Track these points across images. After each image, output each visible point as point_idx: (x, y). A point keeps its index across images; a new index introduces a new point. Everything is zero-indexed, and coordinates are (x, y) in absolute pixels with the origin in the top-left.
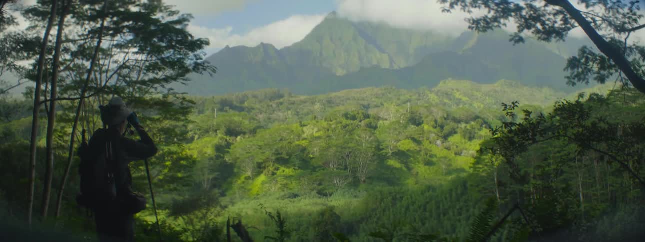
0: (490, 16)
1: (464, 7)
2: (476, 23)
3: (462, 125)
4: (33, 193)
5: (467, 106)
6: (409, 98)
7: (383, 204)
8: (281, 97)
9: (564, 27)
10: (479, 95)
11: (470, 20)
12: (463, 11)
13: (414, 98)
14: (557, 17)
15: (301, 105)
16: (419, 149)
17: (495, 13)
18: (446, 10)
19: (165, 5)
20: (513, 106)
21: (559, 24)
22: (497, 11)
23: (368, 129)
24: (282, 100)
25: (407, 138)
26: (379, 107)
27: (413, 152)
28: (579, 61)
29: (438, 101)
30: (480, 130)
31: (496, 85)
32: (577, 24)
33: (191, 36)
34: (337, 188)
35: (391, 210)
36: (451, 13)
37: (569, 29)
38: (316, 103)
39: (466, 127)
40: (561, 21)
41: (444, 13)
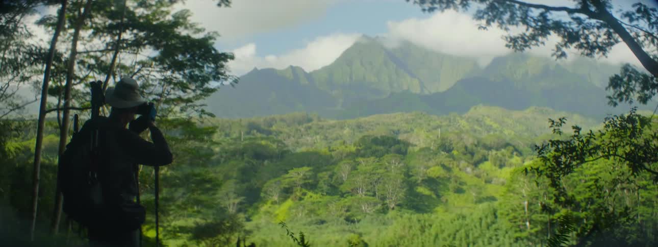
0: (528, 34)
1: (501, 24)
2: (513, 41)
3: (492, 152)
4: (36, 208)
5: (498, 133)
6: (440, 124)
7: (411, 231)
8: (310, 120)
9: (607, 41)
10: (510, 122)
11: (507, 38)
12: (499, 28)
13: (444, 124)
14: (601, 30)
15: (329, 129)
16: (448, 176)
17: (533, 31)
18: (482, 27)
19: (190, 22)
20: (560, 122)
21: (603, 38)
22: (535, 29)
23: (397, 155)
24: (310, 124)
25: (437, 165)
26: (409, 132)
27: (443, 179)
28: (621, 80)
29: (467, 127)
30: (511, 157)
31: (528, 111)
32: (620, 39)
33: (215, 50)
34: (364, 215)
35: (420, 238)
36: (487, 30)
37: (612, 44)
38: (345, 128)
39: (496, 154)
40: (605, 35)
41: (480, 30)
